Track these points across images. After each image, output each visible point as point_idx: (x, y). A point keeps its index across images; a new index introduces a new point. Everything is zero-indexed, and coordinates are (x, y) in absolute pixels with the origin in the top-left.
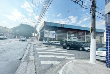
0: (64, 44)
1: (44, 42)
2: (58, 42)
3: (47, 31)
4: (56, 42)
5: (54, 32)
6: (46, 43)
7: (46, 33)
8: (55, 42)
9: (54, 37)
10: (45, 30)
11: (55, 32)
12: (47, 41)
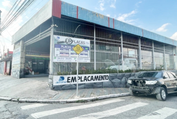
0: (147, 83)
1: (56, 80)
2: (102, 77)
3: (63, 38)
4: (96, 78)
5: (87, 42)
6: (64, 83)
7: (59, 45)
8: (94, 75)
9: (89, 61)
10: (55, 34)
11: (89, 41)
12: (66, 77)
